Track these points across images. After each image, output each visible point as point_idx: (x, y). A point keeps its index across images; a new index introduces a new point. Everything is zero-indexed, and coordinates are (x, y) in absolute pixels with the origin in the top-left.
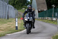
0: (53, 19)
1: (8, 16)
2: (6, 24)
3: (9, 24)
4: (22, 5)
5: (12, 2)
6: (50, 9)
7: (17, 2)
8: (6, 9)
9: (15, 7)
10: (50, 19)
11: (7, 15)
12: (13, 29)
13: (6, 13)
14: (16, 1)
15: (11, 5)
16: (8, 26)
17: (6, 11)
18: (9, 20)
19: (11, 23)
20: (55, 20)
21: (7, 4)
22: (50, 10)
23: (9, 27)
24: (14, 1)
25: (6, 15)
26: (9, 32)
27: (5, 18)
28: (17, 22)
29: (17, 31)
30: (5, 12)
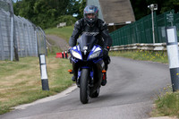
0: (154, 47)
1: (16, 50)
2: (12, 77)
3: (21, 76)
4: (57, 15)
5: (24, 7)
6: (142, 19)
7: (40, 5)
8: (8, 32)
9: (36, 23)
10: (146, 48)
11: (12, 49)
12: (34, 89)
13: (9, 41)
14: (36, 4)
15: (23, 15)
16: (20, 80)
17: (9, 36)
18: (22, 62)
19: (28, 72)
20: (161, 48)
21: (8, 14)
22: (142, 21)
23: (22, 83)
24: (32, 5)
25: (10, 47)
26: (22, 100)
27: (8, 58)
28: (43, 67)
29: (46, 92)
30: (6, 39)
